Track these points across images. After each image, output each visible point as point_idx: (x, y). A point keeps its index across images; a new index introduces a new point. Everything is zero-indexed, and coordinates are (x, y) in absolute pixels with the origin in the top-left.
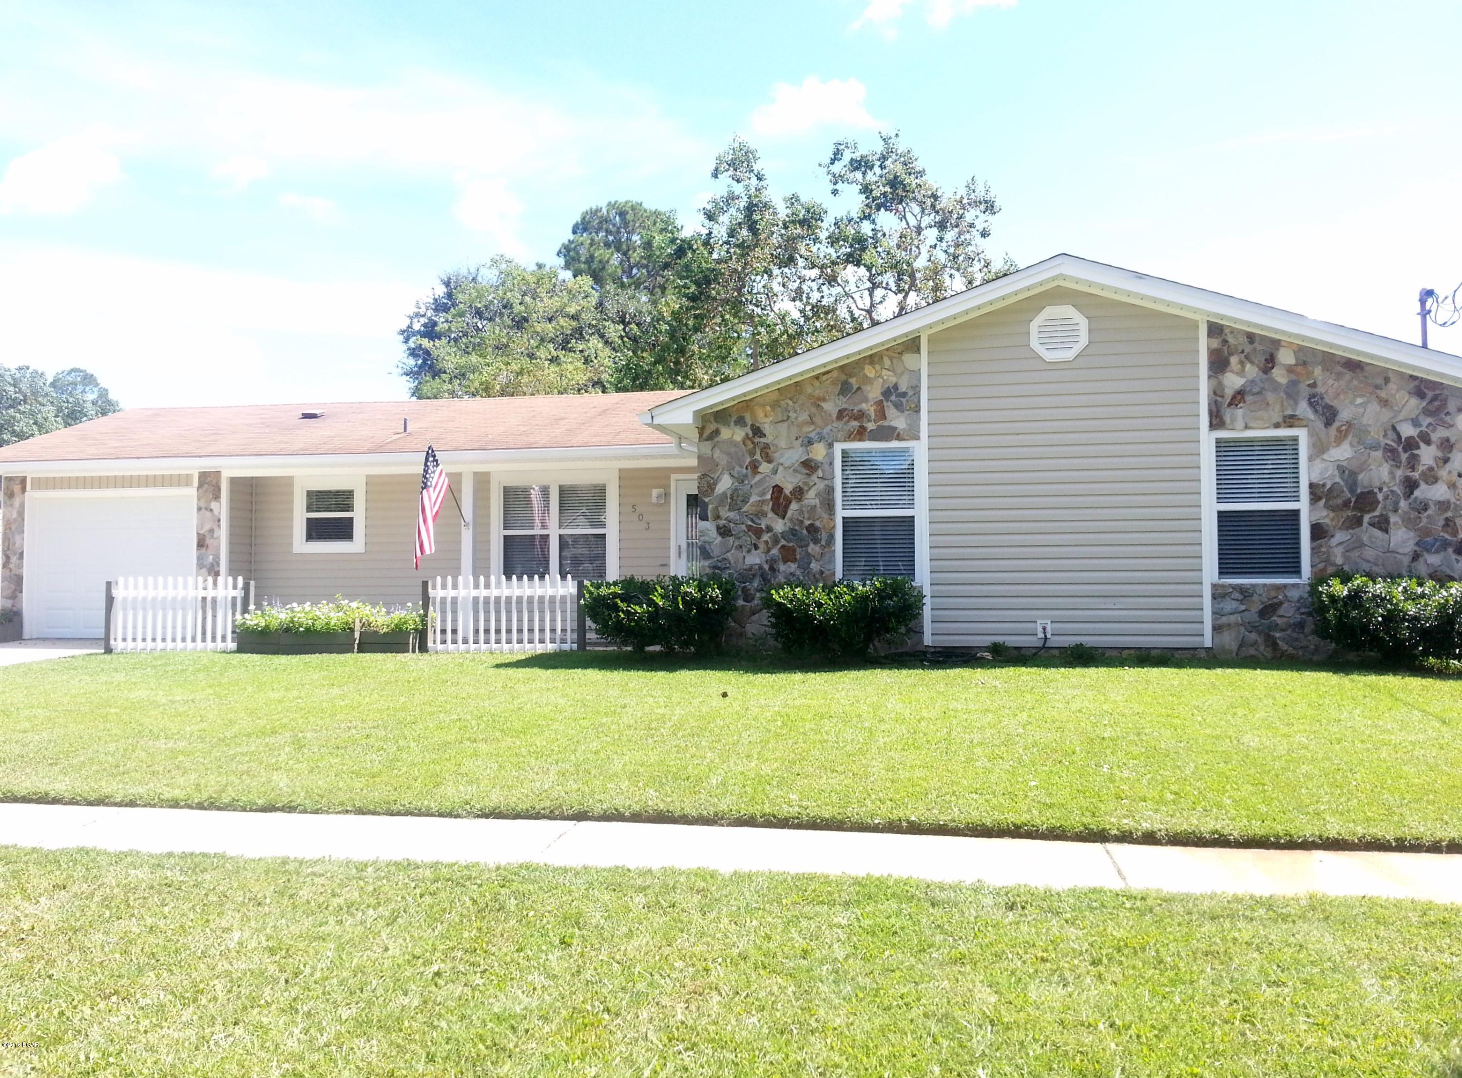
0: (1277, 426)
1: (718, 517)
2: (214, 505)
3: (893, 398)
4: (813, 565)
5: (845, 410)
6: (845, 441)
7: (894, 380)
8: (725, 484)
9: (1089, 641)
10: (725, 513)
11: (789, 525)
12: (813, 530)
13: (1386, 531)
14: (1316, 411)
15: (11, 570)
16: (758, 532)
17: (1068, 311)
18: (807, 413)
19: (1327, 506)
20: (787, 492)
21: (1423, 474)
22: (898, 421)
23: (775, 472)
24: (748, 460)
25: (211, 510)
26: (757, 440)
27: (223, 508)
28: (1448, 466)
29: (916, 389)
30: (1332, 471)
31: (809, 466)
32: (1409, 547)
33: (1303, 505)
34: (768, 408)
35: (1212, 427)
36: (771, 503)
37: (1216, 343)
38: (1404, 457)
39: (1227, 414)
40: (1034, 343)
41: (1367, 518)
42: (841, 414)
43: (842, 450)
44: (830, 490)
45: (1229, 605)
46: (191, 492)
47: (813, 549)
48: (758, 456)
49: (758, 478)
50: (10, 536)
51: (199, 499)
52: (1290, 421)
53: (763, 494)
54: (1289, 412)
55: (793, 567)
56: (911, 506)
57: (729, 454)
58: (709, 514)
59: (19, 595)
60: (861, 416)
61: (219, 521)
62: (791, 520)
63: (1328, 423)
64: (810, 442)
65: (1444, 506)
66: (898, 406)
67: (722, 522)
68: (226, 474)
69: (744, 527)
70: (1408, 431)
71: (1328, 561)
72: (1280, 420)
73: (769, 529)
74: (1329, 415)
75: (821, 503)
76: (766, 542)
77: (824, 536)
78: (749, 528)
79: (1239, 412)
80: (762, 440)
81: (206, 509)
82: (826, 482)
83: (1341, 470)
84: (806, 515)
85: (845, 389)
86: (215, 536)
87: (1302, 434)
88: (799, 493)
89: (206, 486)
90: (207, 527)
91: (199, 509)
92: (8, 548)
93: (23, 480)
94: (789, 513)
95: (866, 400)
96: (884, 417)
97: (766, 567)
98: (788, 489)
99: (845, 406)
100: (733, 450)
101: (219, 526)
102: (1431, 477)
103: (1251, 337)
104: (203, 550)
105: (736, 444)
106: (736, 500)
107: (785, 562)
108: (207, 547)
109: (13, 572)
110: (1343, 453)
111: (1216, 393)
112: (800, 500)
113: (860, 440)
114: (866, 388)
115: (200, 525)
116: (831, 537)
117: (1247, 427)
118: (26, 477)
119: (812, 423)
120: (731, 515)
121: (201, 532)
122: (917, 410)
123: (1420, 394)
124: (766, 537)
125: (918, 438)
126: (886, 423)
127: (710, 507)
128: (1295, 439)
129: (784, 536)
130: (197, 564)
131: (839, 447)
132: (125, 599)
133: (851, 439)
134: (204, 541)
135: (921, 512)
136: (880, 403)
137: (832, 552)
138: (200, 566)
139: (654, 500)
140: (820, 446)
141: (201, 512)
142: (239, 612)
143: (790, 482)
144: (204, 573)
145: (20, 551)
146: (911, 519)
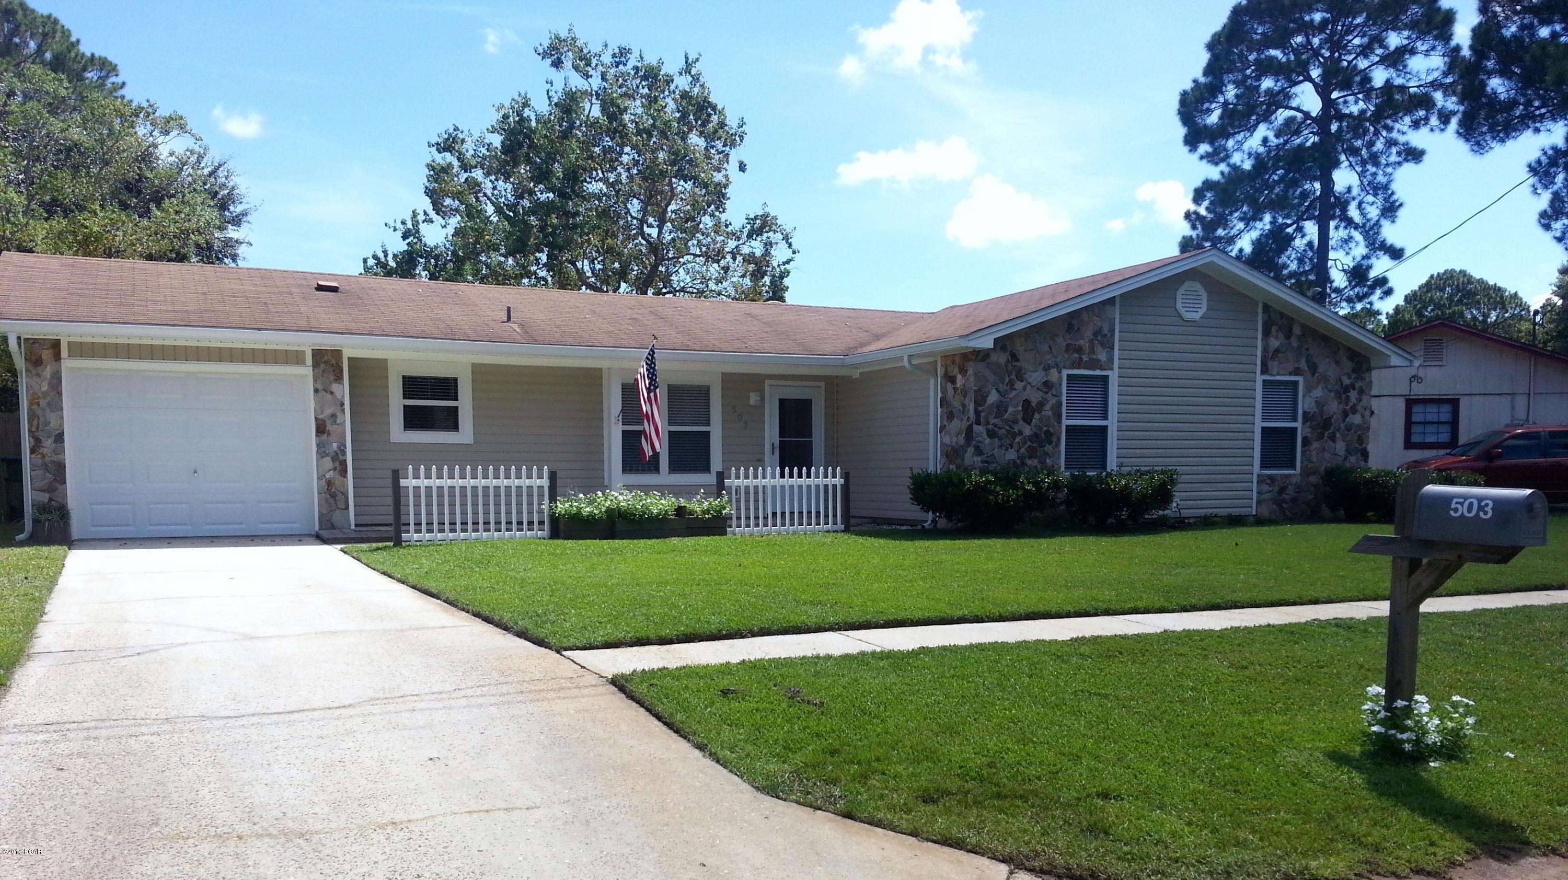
0: (1290, 374)
1: (988, 423)
2: (335, 388)
3: (1099, 338)
4: (1048, 461)
5: (1071, 344)
6: (1070, 368)
7: (1100, 324)
8: (993, 397)
9: (1235, 512)
10: (993, 421)
11: (1034, 430)
12: (1049, 434)
13: (1334, 442)
14: (1308, 366)
15: (43, 456)
16: (1014, 435)
17: (1198, 286)
18: (1047, 345)
19: (1310, 427)
20: (1033, 405)
21: (1351, 407)
22: (1102, 356)
23: (1025, 389)
24: (1007, 380)
25: (332, 393)
26: (1014, 363)
27: (343, 390)
28: (1361, 403)
29: (1112, 331)
30: (1313, 404)
31: (1048, 385)
32: (1342, 453)
33: (1298, 424)
34: (1022, 339)
35: (1263, 373)
36: (1021, 414)
37: (1266, 317)
38: (1344, 396)
39: (1269, 363)
40: (1179, 306)
41: (1326, 434)
42: (1069, 348)
43: (1068, 375)
44: (1060, 404)
46: (306, 371)
47: (1048, 448)
48: (1013, 377)
49: (1014, 393)
50: (39, 412)
51: (315, 380)
52: (1297, 372)
53: (1018, 406)
54: (1297, 366)
55: (1036, 461)
56: (1106, 418)
57: (994, 373)
58: (982, 420)
59: (61, 487)
60: (1079, 350)
61: (342, 404)
62: (1036, 427)
63: (1313, 374)
64: (1047, 369)
65: (1359, 427)
66: (1102, 344)
67: (991, 427)
68: (349, 354)
69: (1003, 431)
70: (1347, 381)
71: (1310, 461)
72: (1292, 370)
73: (1021, 433)
74: (1313, 368)
75: (1054, 414)
76: (1019, 443)
77: (1054, 439)
78: (1008, 431)
79: (1276, 363)
80: (1016, 364)
81: (325, 391)
82: (1057, 398)
83: (1318, 403)
84: (1045, 423)
85: (1070, 328)
86: (337, 422)
87: (1299, 379)
88: (1041, 405)
89: (322, 365)
90: (328, 411)
91: (317, 391)
92: (37, 429)
93: (55, 345)
94: (1034, 420)
96: (1094, 352)
97: (1018, 462)
98: (1034, 402)
99: (1070, 342)
100: (998, 370)
101: (343, 411)
102: (1354, 410)
103: (1282, 315)
104: (324, 437)
105: (1000, 367)
106: (1000, 409)
107: (1030, 458)
108: (329, 434)
109: (47, 459)
110: (1318, 393)
111: (1265, 350)
112: (1039, 412)
113: (1079, 368)
114: (1084, 330)
115: (319, 409)
116: (1059, 439)
117: (1278, 374)
118: (59, 341)
119: (1051, 352)
120: (997, 421)
121: (320, 417)
122: (1112, 348)
123: (1351, 358)
124: (1018, 440)
125: (1112, 369)
126: (1094, 357)
127: (982, 414)
128: (1296, 382)
129: (1030, 438)
130: (317, 452)
131: (1065, 372)
132: (417, 489)
133: (1072, 367)
134: (325, 426)
135: (1112, 423)
136: (1091, 341)
137: (1059, 451)
138: (321, 453)
139: (752, 402)
140: (1054, 372)
141: (320, 395)
142: (546, 501)
143: (1035, 397)
144: (328, 462)
145: (57, 432)
146: (1105, 428)
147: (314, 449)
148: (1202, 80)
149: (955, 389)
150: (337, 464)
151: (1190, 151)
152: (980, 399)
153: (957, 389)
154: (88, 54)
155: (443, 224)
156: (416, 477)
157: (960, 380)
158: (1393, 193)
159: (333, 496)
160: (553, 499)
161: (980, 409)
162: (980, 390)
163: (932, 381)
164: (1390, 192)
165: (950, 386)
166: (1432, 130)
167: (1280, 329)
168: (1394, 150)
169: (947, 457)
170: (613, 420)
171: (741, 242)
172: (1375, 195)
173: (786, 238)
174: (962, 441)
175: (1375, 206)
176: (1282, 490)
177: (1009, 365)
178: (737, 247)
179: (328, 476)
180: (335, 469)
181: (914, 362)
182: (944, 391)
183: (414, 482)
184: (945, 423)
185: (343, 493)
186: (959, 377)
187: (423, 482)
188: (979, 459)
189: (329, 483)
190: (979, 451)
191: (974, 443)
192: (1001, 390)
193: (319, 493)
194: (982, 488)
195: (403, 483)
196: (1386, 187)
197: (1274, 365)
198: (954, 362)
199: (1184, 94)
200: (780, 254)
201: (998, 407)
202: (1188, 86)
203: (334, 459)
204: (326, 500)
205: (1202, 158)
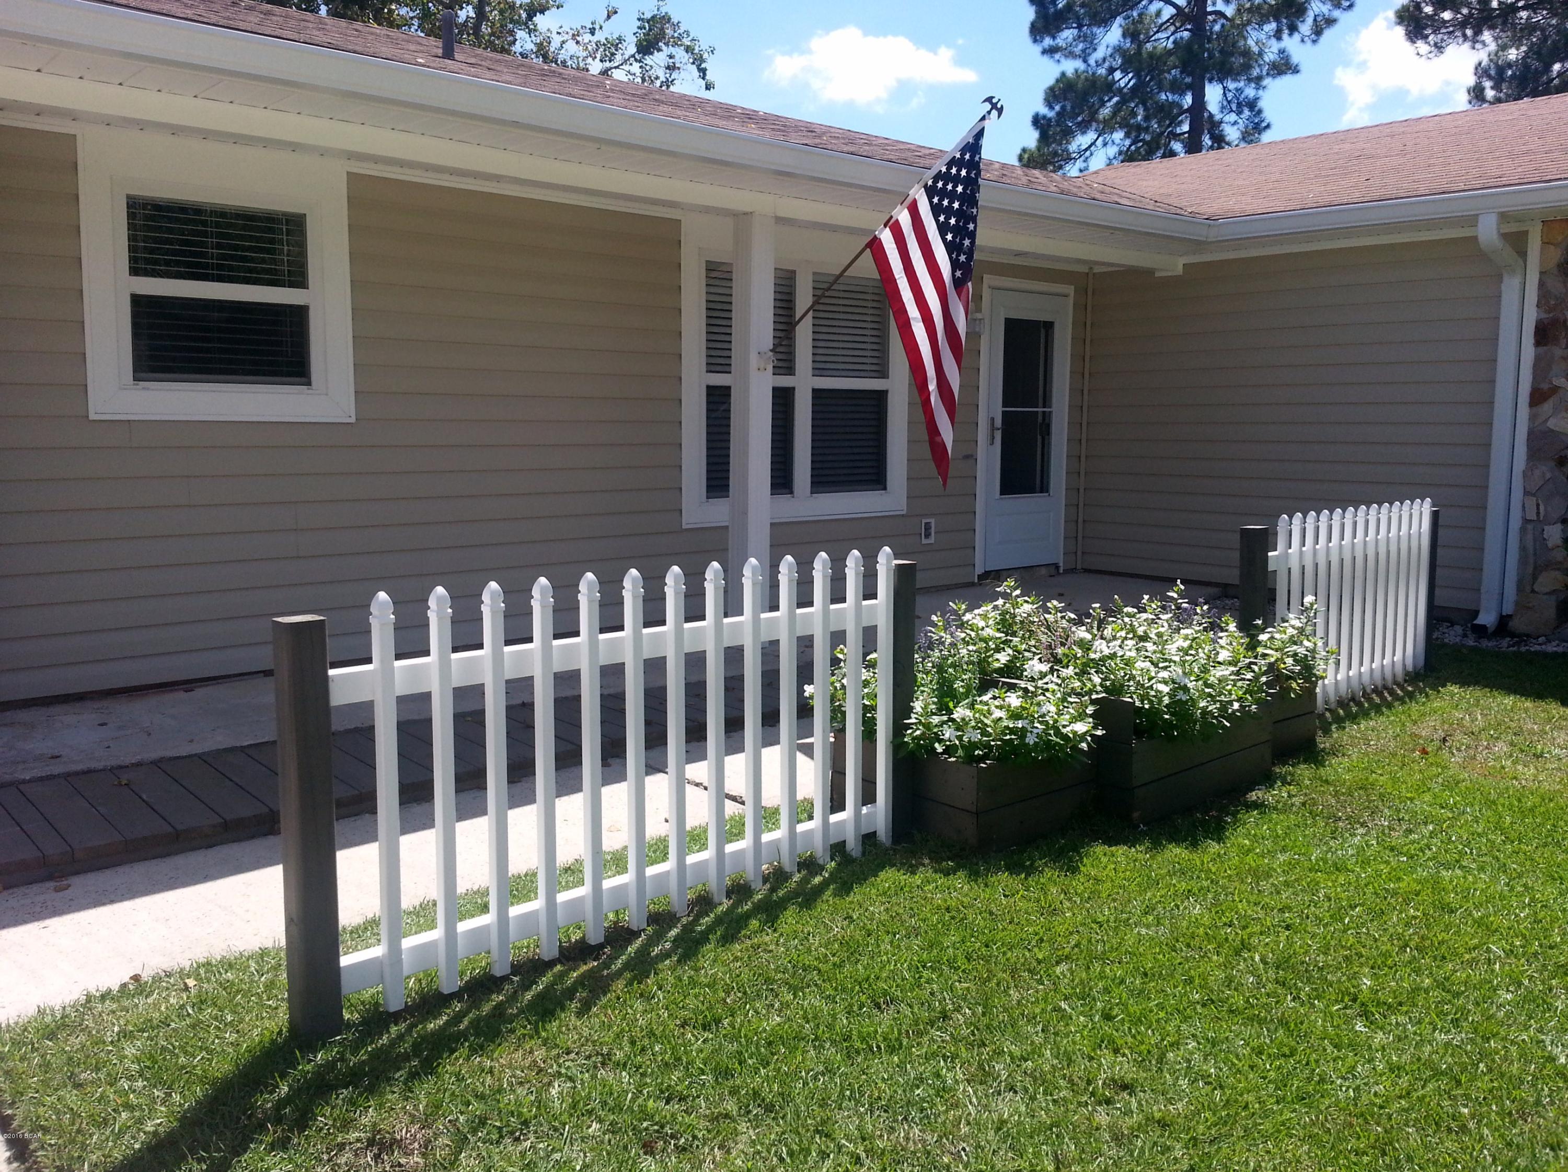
151: (1034, 43)
158: (1260, 112)
163: (1511, 284)
164: (1257, 110)
166: (1302, 40)
170: (755, 360)
171: (616, 62)
172: (1239, 113)
182: (1553, 300)
184: (1560, 381)
195: (344, 684)
196: (1252, 104)
205: (1044, 53)
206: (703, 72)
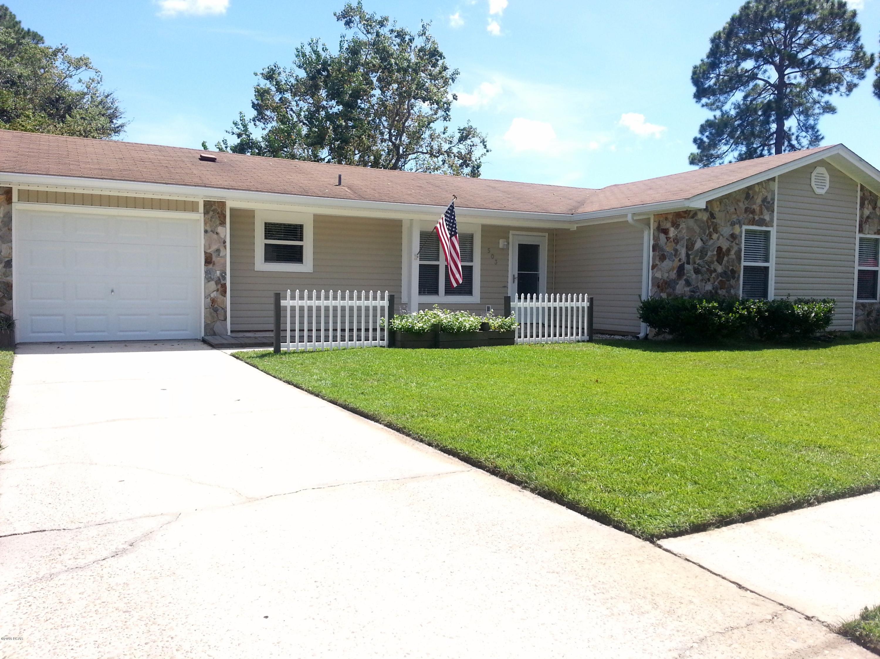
0: (875, 233)
1: (695, 263)
2: (220, 229)
3: (765, 204)
4: (732, 290)
5: (748, 208)
6: (747, 225)
7: (766, 194)
8: (698, 245)
10: (698, 261)
11: (724, 269)
12: (733, 272)
16: (711, 272)
17: (824, 171)
18: (734, 208)
20: (724, 250)
22: (767, 218)
23: (718, 239)
24: (707, 232)
25: (217, 233)
26: (713, 220)
27: (226, 232)
29: (773, 199)
31: (733, 237)
33: (879, 269)
34: (718, 203)
35: (860, 232)
36: (716, 257)
37: (862, 195)
39: (864, 225)
40: (813, 184)
42: (747, 210)
43: (746, 229)
44: (740, 250)
45: (860, 312)
46: (199, 216)
47: (733, 282)
48: (711, 230)
49: (711, 242)
51: (205, 224)
53: (714, 251)
55: (724, 291)
56: (767, 260)
57: (700, 227)
58: (690, 260)
59: (8, 302)
60: (753, 212)
61: (225, 242)
62: (725, 266)
64: (733, 224)
66: (767, 209)
67: (696, 266)
68: (229, 205)
69: (704, 269)
72: (876, 231)
73: (715, 271)
75: (736, 257)
76: (714, 278)
77: (736, 275)
78: (707, 269)
79: (867, 226)
80: (715, 220)
81: (212, 231)
82: (738, 246)
84: (731, 264)
85: (748, 197)
86: (221, 255)
88: (729, 250)
89: (211, 213)
90: (214, 247)
91: (206, 231)
93: (8, 192)
94: (724, 262)
95: (755, 204)
96: (762, 214)
97: (713, 291)
98: (724, 249)
99: (747, 206)
100: (702, 225)
101: (225, 247)
103: (871, 193)
104: (211, 266)
105: (703, 222)
106: (703, 252)
107: (721, 289)
108: (214, 264)
111: (861, 216)
112: (727, 255)
113: (753, 225)
114: (756, 197)
115: (208, 245)
116: (739, 276)
117: (868, 233)
118: (11, 189)
119: (736, 213)
120: (700, 262)
121: (209, 251)
122: (773, 211)
124: (713, 275)
125: (772, 226)
126: (762, 217)
127: (691, 257)
128: (878, 240)
129: (721, 275)
130: (205, 277)
131: (745, 227)
132: (293, 309)
133: (749, 224)
134: (211, 258)
135: (772, 264)
136: (760, 206)
137: (739, 284)
138: (208, 279)
139: (501, 246)
140: (737, 227)
141: (208, 234)
142: (386, 319)
143: (725, 246)
144: (212, 285)
145: (7, 259)
146: (767, 268)
147: (203, 275)
148: (706, 60)
149: (668, 239)
150: (219, 286)
151: (697, 102)
152: (690, 246)
153: (670, 238)
154: (26, 29)
155: (263, 127)
156: (293, 298)
157: (672, 232)
158: (818, 131)
159: (216, 311)
160: (391, 316)
161: (690, 253)
162: (690, 239)
163: (646, 233)
164: (816, 130)
165: (662, 236)
166: (841, 95)
167: (869, 203)
168: (818, 105)
169: (658, 287)
170: (413, 257)
171: (453, 145)
172: (807, 132)
173: (483, 142)
174: (673, 275)
175: (806, 139)
176: (869, 314)
177: (709, 221)
178: (449, 148)
179: (212, 295)
180: (217, 290)
181: (636, 218)
182: (656, 239)
183: (292, 303)
184: (657, 262)
185: (223, 309)
186: (672, 230)
187: (297, 303)
188: (687, 289)
189: (213, 301)
190: (688, 283)
191: (685, 277)
192: (704, 240)
193: (206, 308)
194: (710, 312)
195: (283, 303)
196: (813, 128)
197: (866, 227)
198: (666, 219)
199: (695, 67)
200: (477, 153)
201: (701, 252)
202: (698, 63)
203: (217, 284)
204: (211, 313)
205: (703, 106)
206: (485, 147)
